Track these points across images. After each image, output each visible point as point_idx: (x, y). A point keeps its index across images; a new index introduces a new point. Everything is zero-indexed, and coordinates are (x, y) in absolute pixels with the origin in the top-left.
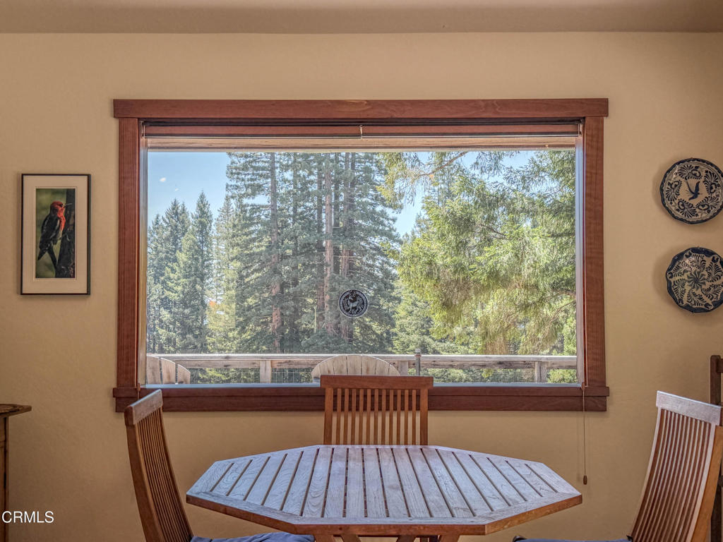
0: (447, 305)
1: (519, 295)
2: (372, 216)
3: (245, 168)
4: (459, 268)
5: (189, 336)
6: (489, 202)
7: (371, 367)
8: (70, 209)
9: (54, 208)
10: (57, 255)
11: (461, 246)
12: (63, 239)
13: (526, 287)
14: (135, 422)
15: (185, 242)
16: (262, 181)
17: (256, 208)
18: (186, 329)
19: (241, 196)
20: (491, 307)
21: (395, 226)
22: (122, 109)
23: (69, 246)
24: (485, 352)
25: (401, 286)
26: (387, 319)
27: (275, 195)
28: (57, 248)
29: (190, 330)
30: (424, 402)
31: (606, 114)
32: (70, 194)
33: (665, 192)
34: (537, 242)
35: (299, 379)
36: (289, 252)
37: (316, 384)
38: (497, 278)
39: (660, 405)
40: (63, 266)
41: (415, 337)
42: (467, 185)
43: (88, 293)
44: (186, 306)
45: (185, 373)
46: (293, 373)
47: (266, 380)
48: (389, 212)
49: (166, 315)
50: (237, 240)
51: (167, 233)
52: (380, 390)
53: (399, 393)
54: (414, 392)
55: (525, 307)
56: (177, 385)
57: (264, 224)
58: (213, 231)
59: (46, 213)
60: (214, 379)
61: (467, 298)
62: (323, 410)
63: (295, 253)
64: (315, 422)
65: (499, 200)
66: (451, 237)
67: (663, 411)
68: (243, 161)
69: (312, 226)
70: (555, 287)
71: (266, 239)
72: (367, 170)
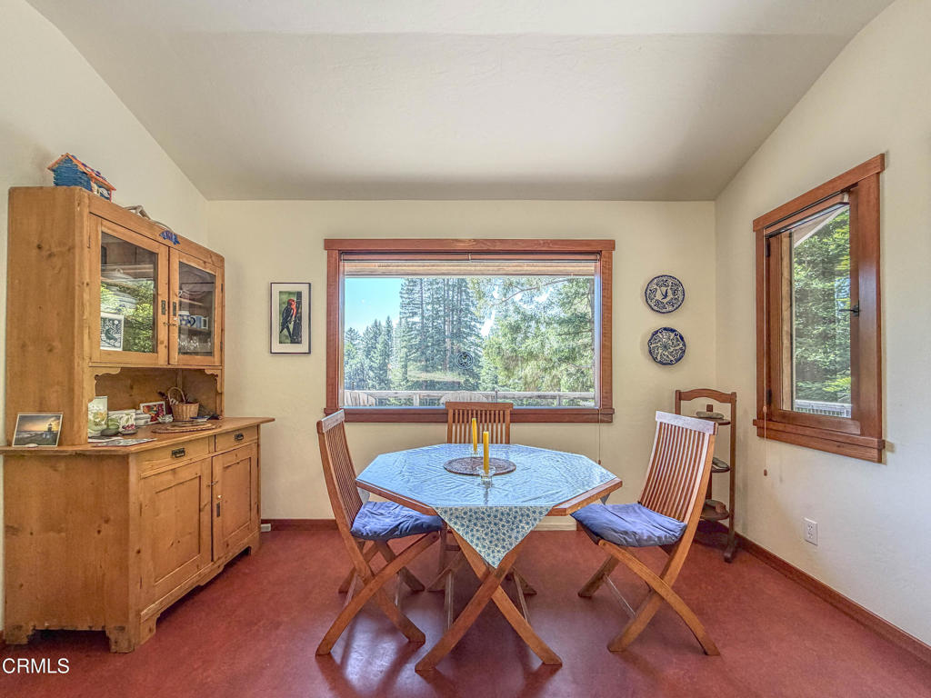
0: (507, 369)
1: (542, 363)
2: (469, 327)
3: (409, 304)
4: (514, 350)
5: (383, 384)
6: (527, 318)
7: (473, 398)
8: (299, 303)
9: (290, 303)
10: (291, 330)
11: (514, 340)
12: (295, 321)
13: (545, 360)
14: (324, 432)
15: (381, 339)
16: (416, 310)
17: (414, 323)
18: (382, 381)
19: (407, 318)
20: (529, 370)
21: (481, 332)
22: (329, 244)
23: (298, 326)
24: (525, 390)
25: (484, 360)
26: (477, 376)
27: (423, 317)
28: (291, 326)
29: (383, 381)
30: (508, 418)
31: (614, 248)
32: (299, 295)
33: (648, 295)
34: (552, 338)
35: (434, 404)
36: (430, 344)
37: (442, 407)
38: (532, 355)
39: (658, 421)
40: (295, 338)
41: (490, 385)
42: (517, 310)
43: (309, 353)
44: (381, 370)
45: (372, 400)
46: (432, 402)
47: (416, 404)
48: (478, 325)
49: (371, 374)
50: (405, 338)
51: (372, 335)
52: (481, 411)
53: (493, 412)
54: (502, 412)
55: (545, 370)
56: (368, 407)
57: (418, 330)
58: (394, 334)
59: (285, 306)
60: (394, 405)
61: (517, 365)
62: (447, 422)
63: (433, 345)
64: (442, 429)
65: (532, 318)
66: (509, 335)
67: (661, 423)
68: (408, 300)
69: (440, 331)
70: (560, 360)
71: (419, 338)
72: (467, 305)
